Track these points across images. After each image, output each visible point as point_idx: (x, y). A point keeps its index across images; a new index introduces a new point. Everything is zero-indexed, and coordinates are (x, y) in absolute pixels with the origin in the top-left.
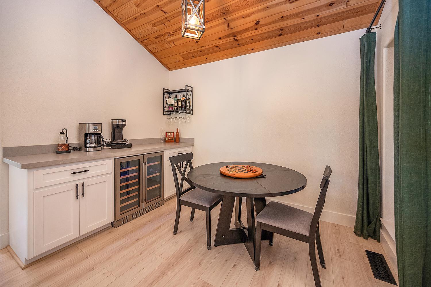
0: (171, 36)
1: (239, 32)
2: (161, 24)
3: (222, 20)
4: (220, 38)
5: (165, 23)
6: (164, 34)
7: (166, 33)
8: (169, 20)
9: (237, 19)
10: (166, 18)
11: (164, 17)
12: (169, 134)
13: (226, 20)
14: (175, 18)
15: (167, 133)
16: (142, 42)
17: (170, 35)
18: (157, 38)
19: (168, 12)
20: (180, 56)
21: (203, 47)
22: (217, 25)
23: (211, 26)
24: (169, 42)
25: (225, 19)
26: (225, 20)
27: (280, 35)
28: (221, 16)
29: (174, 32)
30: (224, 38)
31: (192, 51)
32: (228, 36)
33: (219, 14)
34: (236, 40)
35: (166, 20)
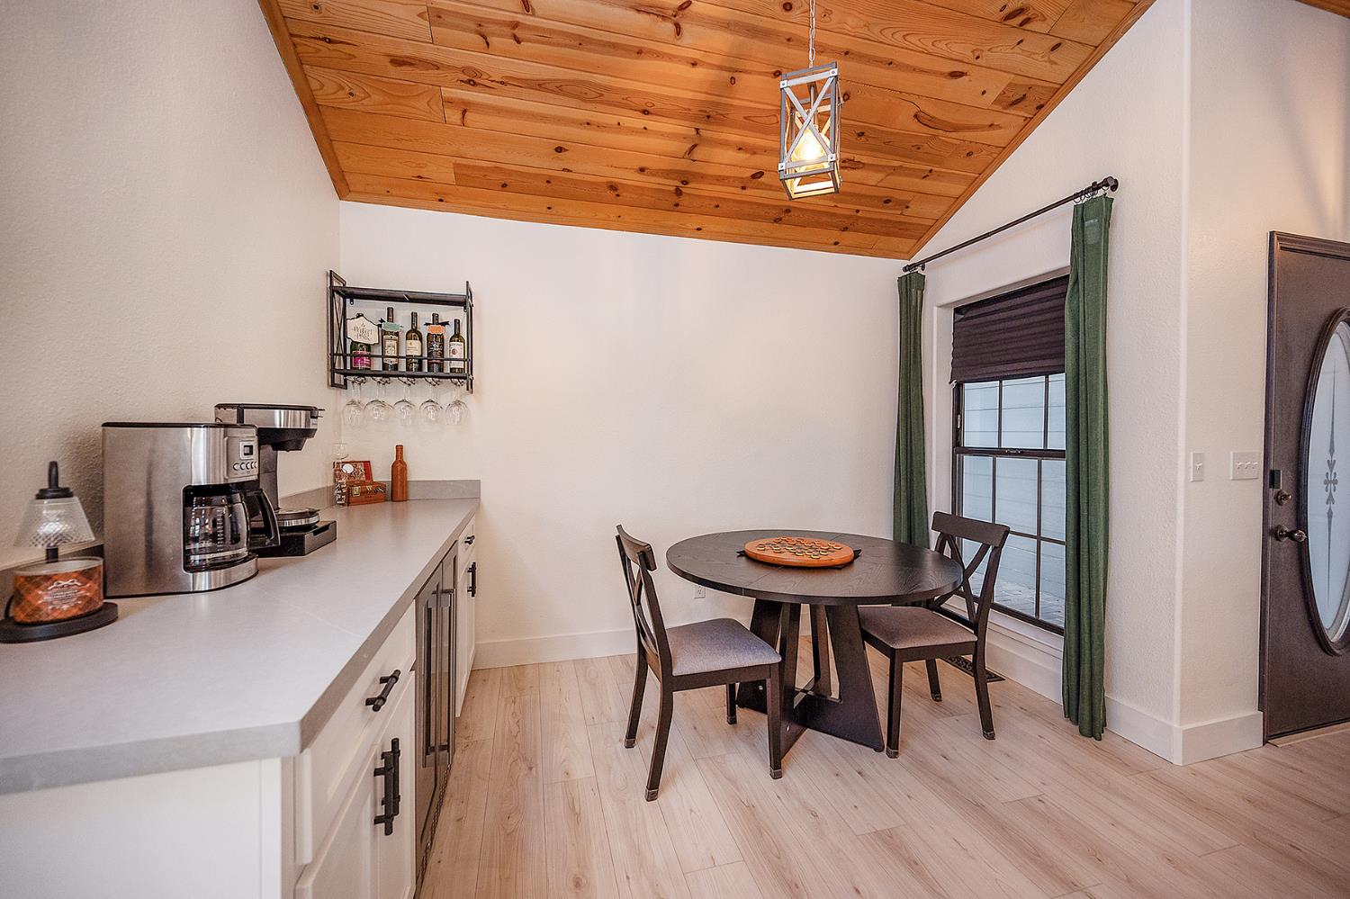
0: (477, 88)
1: (702, 177)
2: (471, 31)
3: (685, 128)
4: (642, 170)
5: (493, 34)
6: (449, 67)
7: (464, 70)
8: (518, 36)
9: (725, 144)
10: (515, 25)
11: (508, 17)
12: (348, 469)
13: (698, 133)
14: (549, 44)
15: (337, 467)
16: (295, 39)
17: (475, 84)
18: (398, 62)
19: (538, 12)
20: (452, 166)
21: (569, 171)
22: (663, 135)
23: (645, 128)
24: (449, 102)
25: (697, 130)
26: (695, 133)
27: (777, 220)
28: (694, 118)
29: (502, 83)
30: (653, 175)
31: (513, 168)
32: (667, 173)
33: (695, 110)
34: (678, 192)
35: (508, 30)
